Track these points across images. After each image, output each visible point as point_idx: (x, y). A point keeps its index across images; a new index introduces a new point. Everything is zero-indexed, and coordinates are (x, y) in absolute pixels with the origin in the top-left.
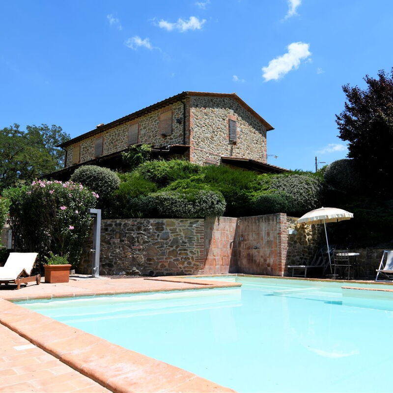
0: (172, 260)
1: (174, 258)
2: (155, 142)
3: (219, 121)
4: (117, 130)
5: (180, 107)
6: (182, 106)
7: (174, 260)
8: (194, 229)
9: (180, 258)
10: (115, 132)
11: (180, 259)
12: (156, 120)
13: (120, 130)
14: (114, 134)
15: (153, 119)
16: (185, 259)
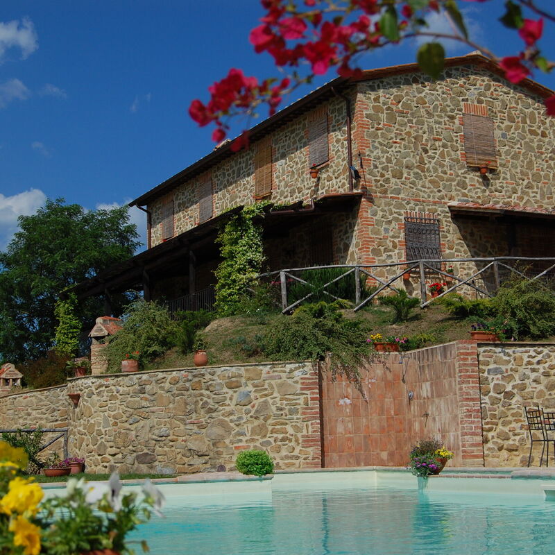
0: (258, 444)
1: (261, 441)
2: (302, 186)
3: (440, 123)
4: (236, 162)
5: (342, 107)
6: (344, 105)
7: (262, 444)
8: (296, 382)
9: (272, 440)
10: (232, 167)
11: (273, 442)
12: (302, 137)
13: (240, 163)
14: (231, 171)
15: (297, 135)
16: (283, 440)
